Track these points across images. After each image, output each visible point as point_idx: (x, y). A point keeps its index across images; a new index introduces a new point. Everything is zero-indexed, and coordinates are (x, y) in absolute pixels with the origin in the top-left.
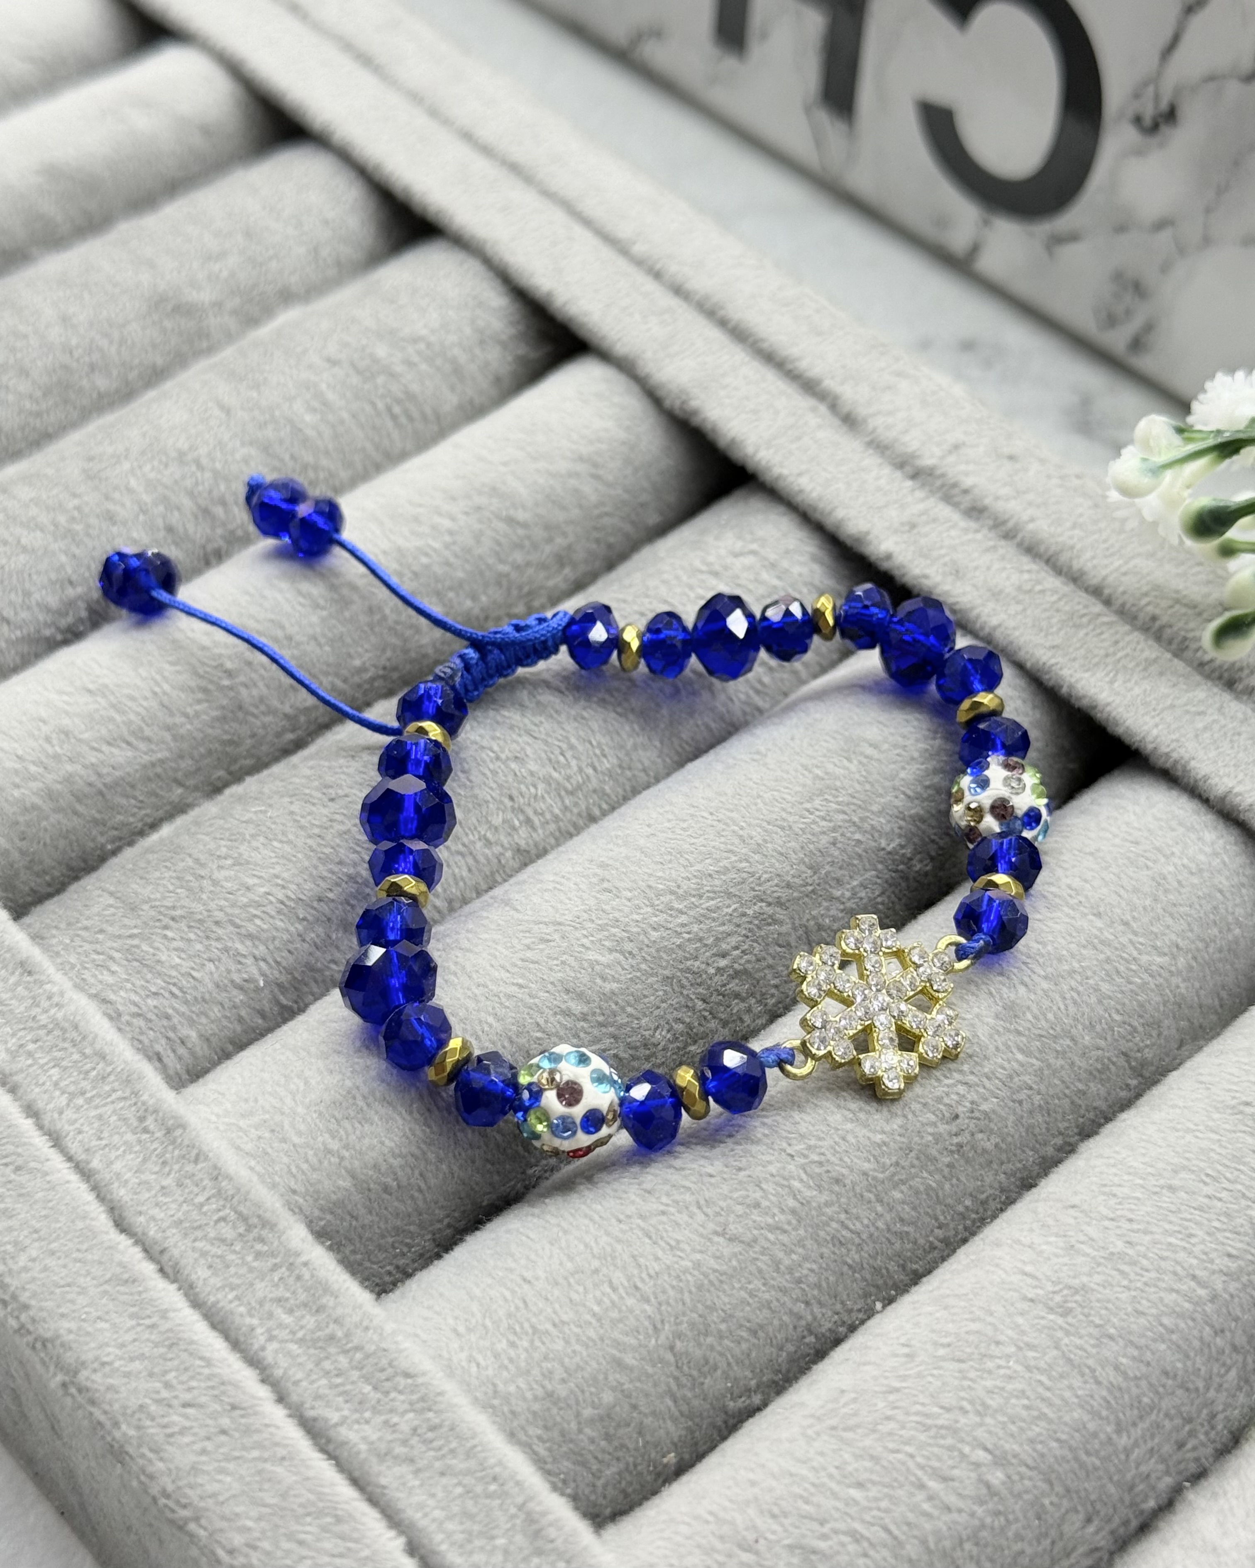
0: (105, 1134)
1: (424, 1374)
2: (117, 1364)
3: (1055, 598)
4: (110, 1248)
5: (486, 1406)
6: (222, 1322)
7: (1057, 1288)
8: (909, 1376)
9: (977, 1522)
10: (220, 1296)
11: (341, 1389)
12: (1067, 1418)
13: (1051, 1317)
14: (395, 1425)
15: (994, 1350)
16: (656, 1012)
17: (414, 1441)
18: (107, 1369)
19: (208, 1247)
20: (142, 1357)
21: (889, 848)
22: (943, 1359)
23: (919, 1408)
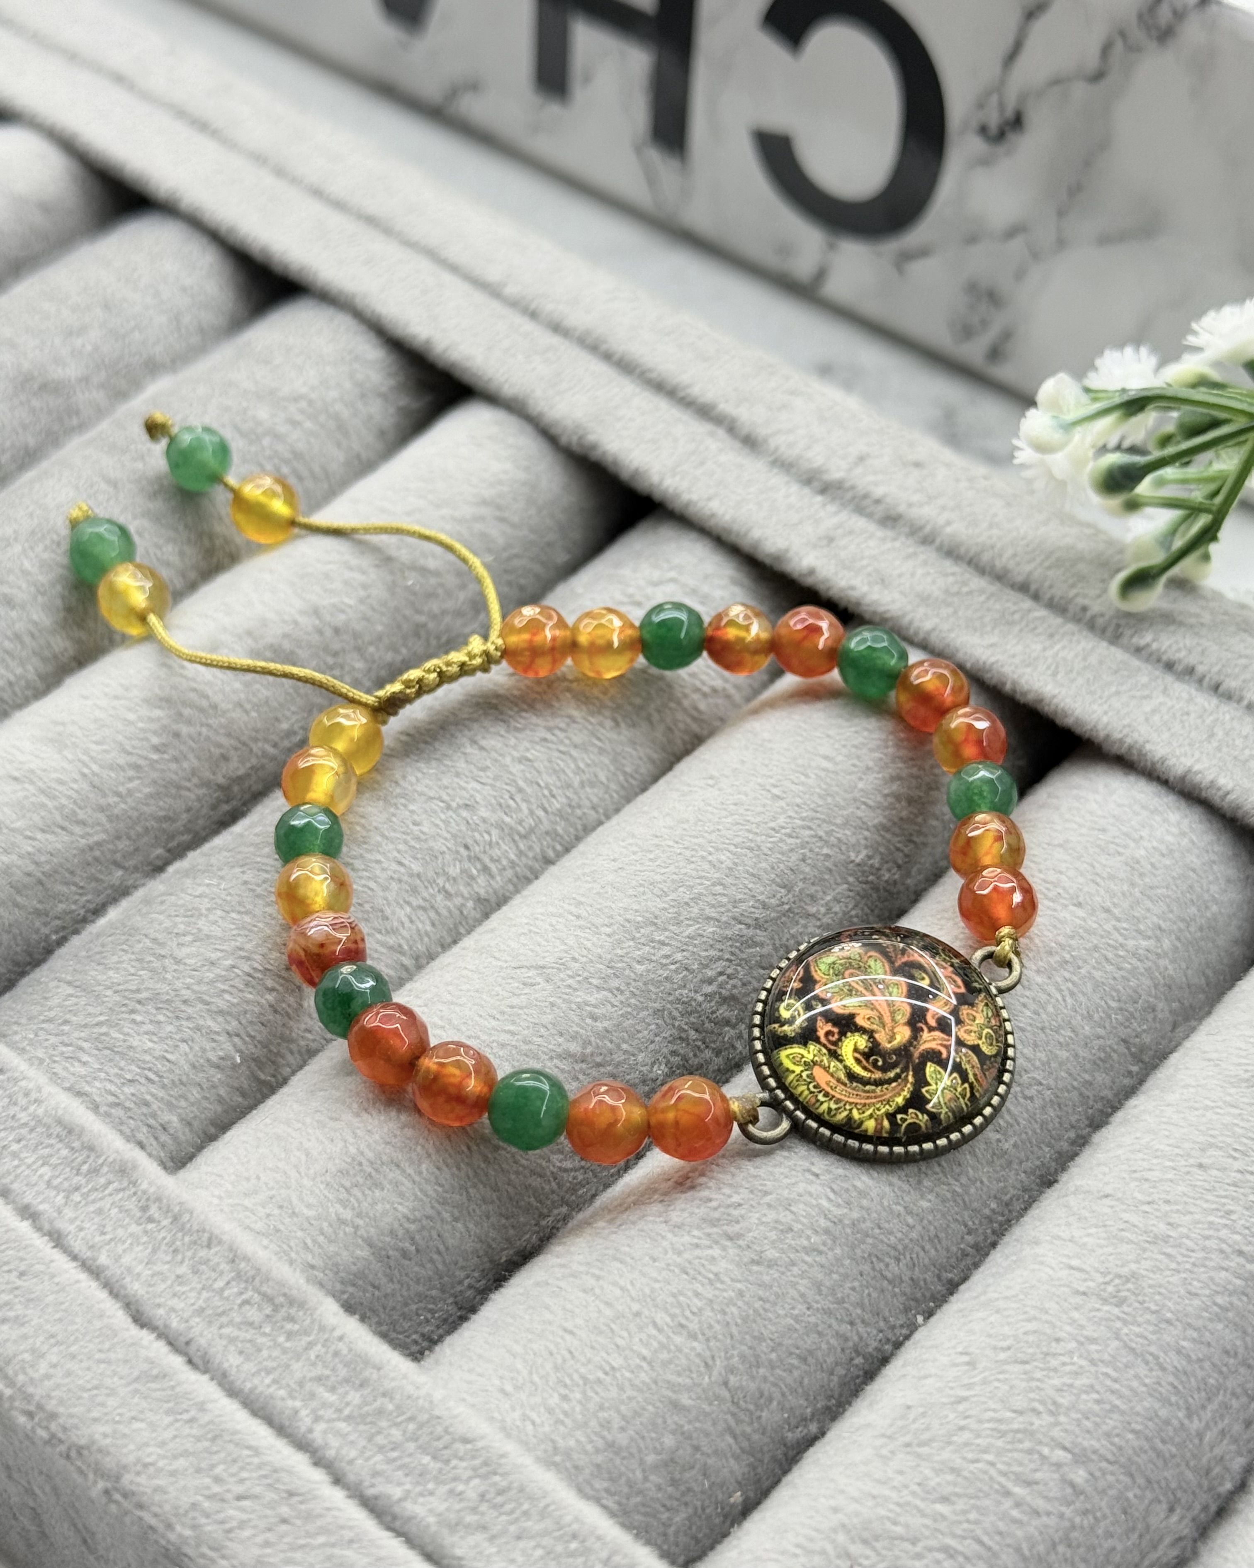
0: (108, 1229)
1: (482, 1438)
2: (161, 1464)
3: (982, 598)
4: (133, 1344)
5: (550, 1464)
6: (262, 1408)
7: (1107, 1279)
8: (974, 1384)
9: (1067, 1524)
10: (256, 1381)
11: (399, 1463)
12: (1139, 1408)
13: (1106, 1308)
14: (460, 1494)
15: (1055, 1347)
16: (652, 1047)
17: (484, 1507)
18: (152, 1469)
19: (236, 1333)
20: (186, 1454)
21: (858, 860)
22: (1006, 1362)
23: (990, 1414)
